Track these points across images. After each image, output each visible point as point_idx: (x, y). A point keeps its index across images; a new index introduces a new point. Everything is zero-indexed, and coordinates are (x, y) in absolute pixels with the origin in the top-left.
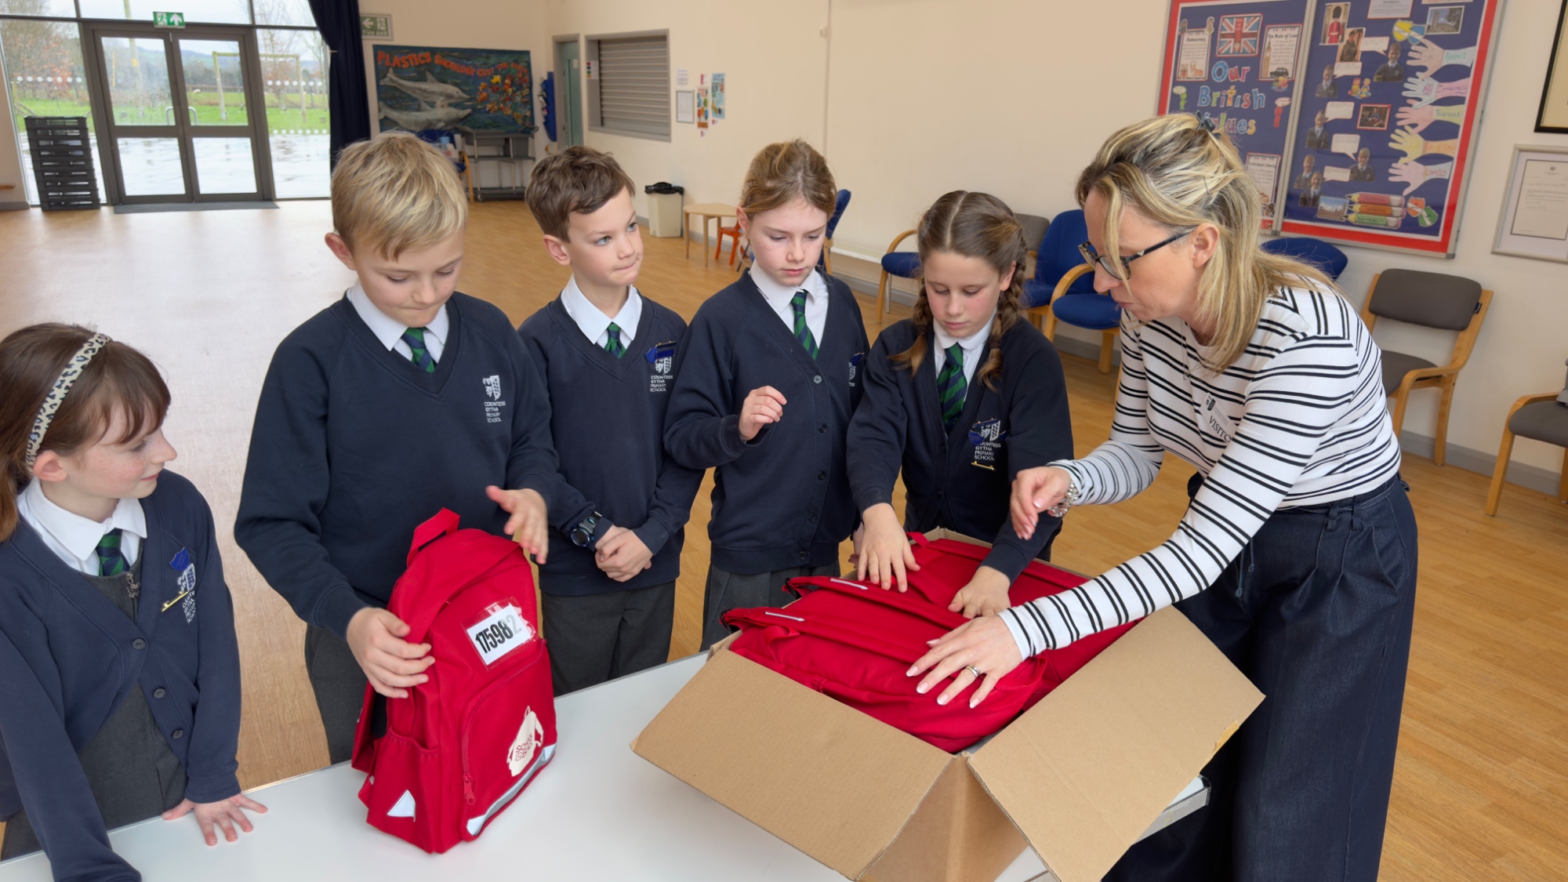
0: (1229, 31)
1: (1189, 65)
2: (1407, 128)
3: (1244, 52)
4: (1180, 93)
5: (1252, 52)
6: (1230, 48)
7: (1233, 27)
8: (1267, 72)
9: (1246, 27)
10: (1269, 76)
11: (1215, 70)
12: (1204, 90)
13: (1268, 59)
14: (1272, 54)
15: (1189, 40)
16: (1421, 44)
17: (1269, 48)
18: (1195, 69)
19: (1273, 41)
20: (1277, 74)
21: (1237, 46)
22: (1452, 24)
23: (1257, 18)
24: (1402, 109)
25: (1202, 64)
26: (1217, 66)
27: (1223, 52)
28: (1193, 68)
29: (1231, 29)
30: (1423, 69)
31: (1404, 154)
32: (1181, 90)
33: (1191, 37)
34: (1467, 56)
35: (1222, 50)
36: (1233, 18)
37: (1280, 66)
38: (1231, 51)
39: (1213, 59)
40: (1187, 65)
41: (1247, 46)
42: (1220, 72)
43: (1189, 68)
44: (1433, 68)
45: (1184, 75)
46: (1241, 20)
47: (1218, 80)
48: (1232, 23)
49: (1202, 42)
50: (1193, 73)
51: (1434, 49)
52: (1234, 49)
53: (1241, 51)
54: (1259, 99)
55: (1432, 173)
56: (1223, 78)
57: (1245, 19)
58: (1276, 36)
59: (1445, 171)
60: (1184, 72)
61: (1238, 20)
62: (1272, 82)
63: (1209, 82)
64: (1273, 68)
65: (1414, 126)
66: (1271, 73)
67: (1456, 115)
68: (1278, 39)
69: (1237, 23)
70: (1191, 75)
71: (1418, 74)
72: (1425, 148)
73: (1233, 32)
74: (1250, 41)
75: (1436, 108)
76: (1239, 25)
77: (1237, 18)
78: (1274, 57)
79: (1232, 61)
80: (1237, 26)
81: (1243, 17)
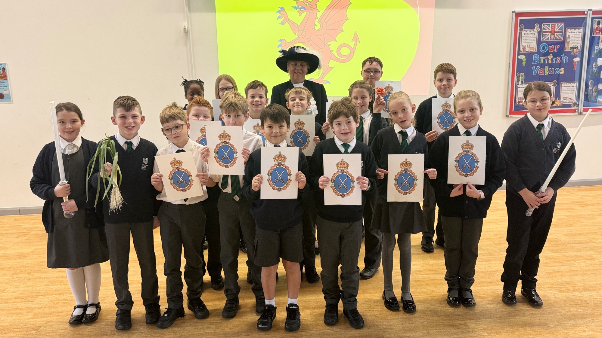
0: (548, 30)
1: (527, 45)
3: (556, 39)
4: (522, 58)
5: (560, 39)
6: (549, 37)
7: (550, 28)
8: (568, 48)
9: (557, 29)
10: (569, 49)
11: (541, 47)
12: (535, 57)
13: (569, 42)
14: (571, 40)
15: (525, 34)
17: (569, 37)
18: (530, 47)
19: (571, 34)
20: (573, 48)
21: (552, 37)
23: (562, 25)
25: (534, 44)
26: (542, 45)
27: (545, 39)
28: (529, 47)
29: (549, 29)
32: (522, 57)
33: (526, 33)
35: (545, 38)
36: (550, 24)
37: (574, 45)
38: (549, 39)
39: (539, 42)
40: (525, 45)
41: (558, 37)
42: (544, 48)
43: (526, 46)
45: (524, 50)
46: (554, 25)
47: (542, 51)
48: (550, 27)
49: (533, 35)
50: (529, 49)
52: (551, 38)
53: (555, 39)
54: (565, 59)
56: (545, 50)
57: (556, 25)
58: (572, 32)
60: (524, 49)
61: (552, 25)
62: (571, 51)
63: (538, 52)
64: (571, 46)
66: (570, 48)
68: (573, 33)
69: (552, 26)
70: (528, 50)
73: (550, 30)
74: (559, 34)
76: (553, 27)
77: (551, 24)
78: (572, 41)
79: (550, 44)
80: (552, 28)
81: (555, 24)
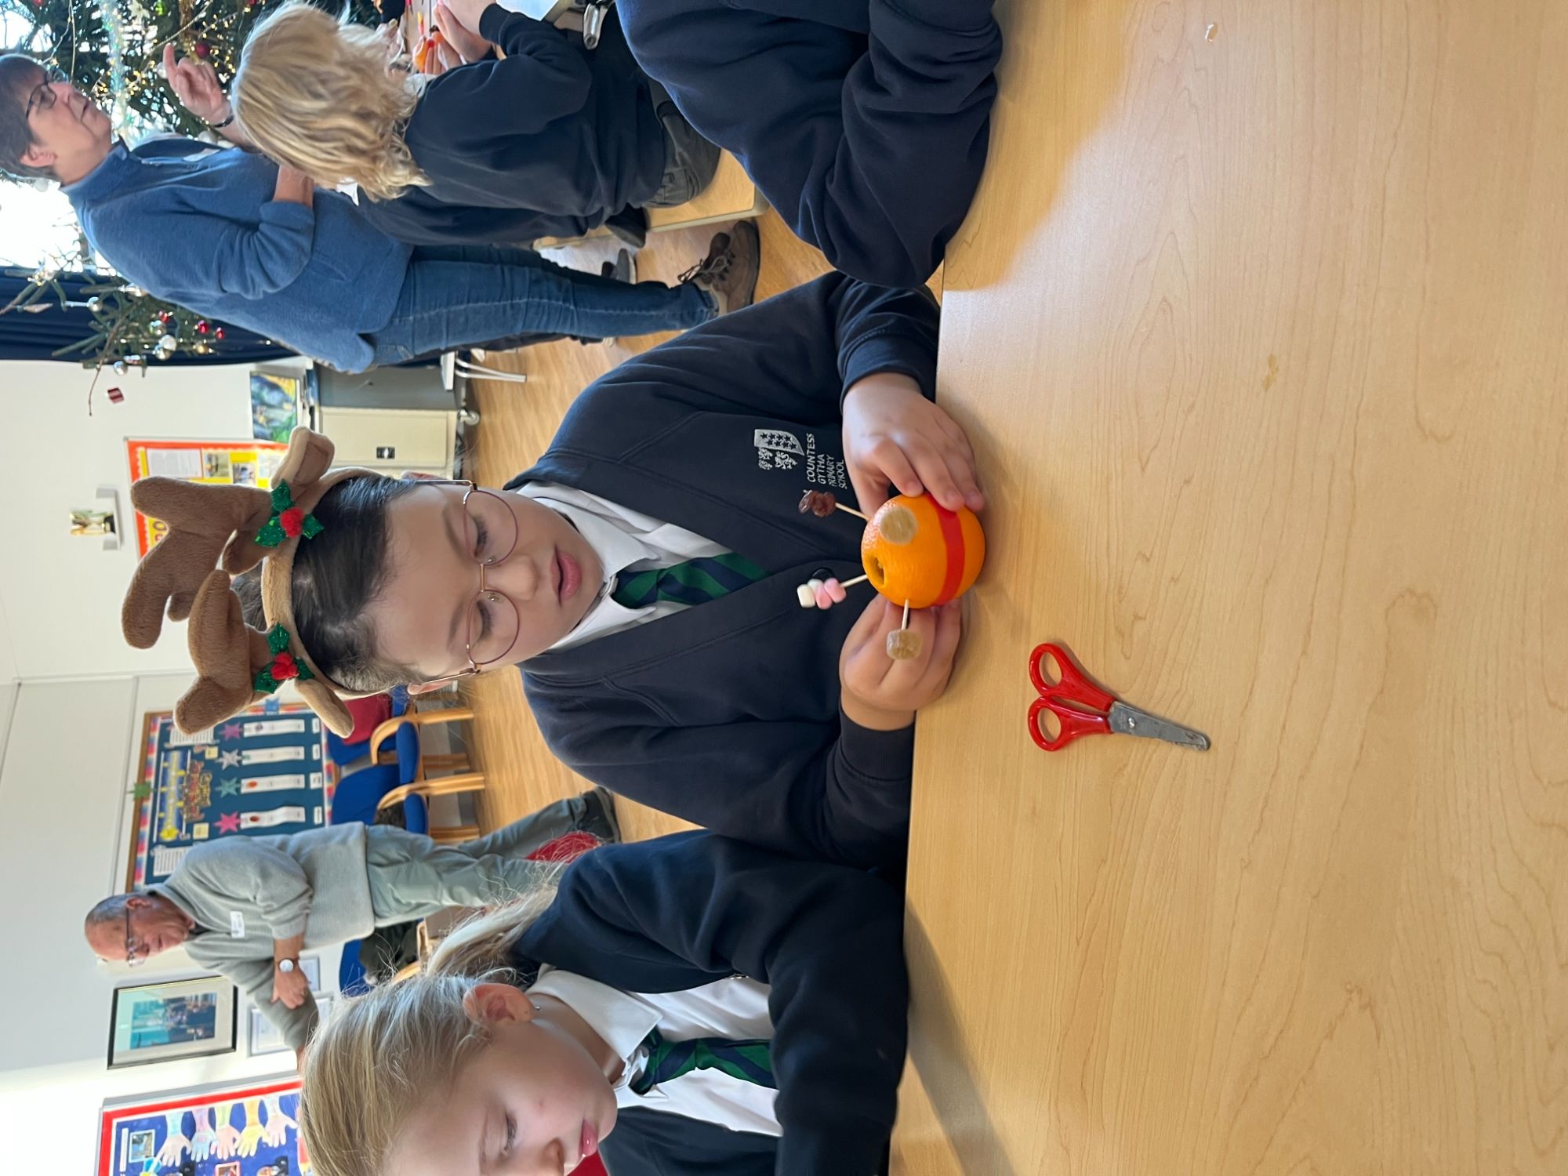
2: (236, 1146)
16: (161, 1159)
22: (146, 1138)
24: (219, 1157)
30: (184, 1150)
31: (260, 1140)
34: (174, 1118)
44: (184, 1142)
51: (167, 1144)
55: (274, 1110)
59: (272, 1101)
65: (234, 1140)
67: (223, 1109)
71: (188, 1152)
72: (253, 1124)
75: (217, 1127)
